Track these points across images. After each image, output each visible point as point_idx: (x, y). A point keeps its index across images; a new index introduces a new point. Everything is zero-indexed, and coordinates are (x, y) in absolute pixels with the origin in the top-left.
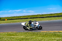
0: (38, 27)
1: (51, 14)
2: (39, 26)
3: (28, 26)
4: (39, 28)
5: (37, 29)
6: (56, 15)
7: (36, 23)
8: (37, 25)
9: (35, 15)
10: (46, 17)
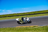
0: (28, 21)
1: (24, 13)
4: (29, 22)
6: (28, 14)
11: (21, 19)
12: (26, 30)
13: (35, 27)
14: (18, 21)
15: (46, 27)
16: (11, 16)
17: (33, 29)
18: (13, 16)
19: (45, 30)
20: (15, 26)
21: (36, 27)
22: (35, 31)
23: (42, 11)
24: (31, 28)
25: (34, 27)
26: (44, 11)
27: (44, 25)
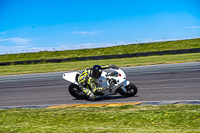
0: (123, 88)
1: (85, 51)
2: (128, 83)
3: (87, 85)
4: (125, 90)
5: (118, 95)
6: (99, 53)
7: (116, 74)
8: (121, 79)
9: (31, 54)
10: (69, 60)
15: (173, 108)
16: (29, 62)
18: (36, 62)
19: (167, 121)
20: (45, 103)
21: (132, 107)
22: (126, 124)
23: (159, 43)
26: (165, 43)
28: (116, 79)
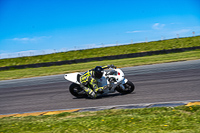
0: (121, 86)
2: (126, 81)
6: (38, 61)
7: (115, 73)
11: (90, 73)
12: (25, 130)
13: (63, 115)
14: (74, 85)
15: (109, 113)
17: (57, 125)
19: (104, 127)
21: (69, 114)
23: (98, 49)
24: (48, 119)
25: (60, 115)
26: (103, 49)
27: (102, 108)
28: (116, 77)
